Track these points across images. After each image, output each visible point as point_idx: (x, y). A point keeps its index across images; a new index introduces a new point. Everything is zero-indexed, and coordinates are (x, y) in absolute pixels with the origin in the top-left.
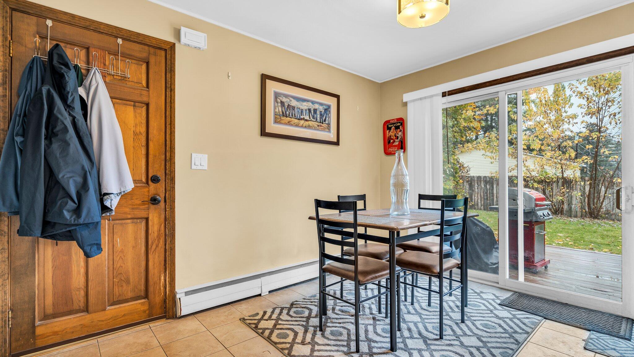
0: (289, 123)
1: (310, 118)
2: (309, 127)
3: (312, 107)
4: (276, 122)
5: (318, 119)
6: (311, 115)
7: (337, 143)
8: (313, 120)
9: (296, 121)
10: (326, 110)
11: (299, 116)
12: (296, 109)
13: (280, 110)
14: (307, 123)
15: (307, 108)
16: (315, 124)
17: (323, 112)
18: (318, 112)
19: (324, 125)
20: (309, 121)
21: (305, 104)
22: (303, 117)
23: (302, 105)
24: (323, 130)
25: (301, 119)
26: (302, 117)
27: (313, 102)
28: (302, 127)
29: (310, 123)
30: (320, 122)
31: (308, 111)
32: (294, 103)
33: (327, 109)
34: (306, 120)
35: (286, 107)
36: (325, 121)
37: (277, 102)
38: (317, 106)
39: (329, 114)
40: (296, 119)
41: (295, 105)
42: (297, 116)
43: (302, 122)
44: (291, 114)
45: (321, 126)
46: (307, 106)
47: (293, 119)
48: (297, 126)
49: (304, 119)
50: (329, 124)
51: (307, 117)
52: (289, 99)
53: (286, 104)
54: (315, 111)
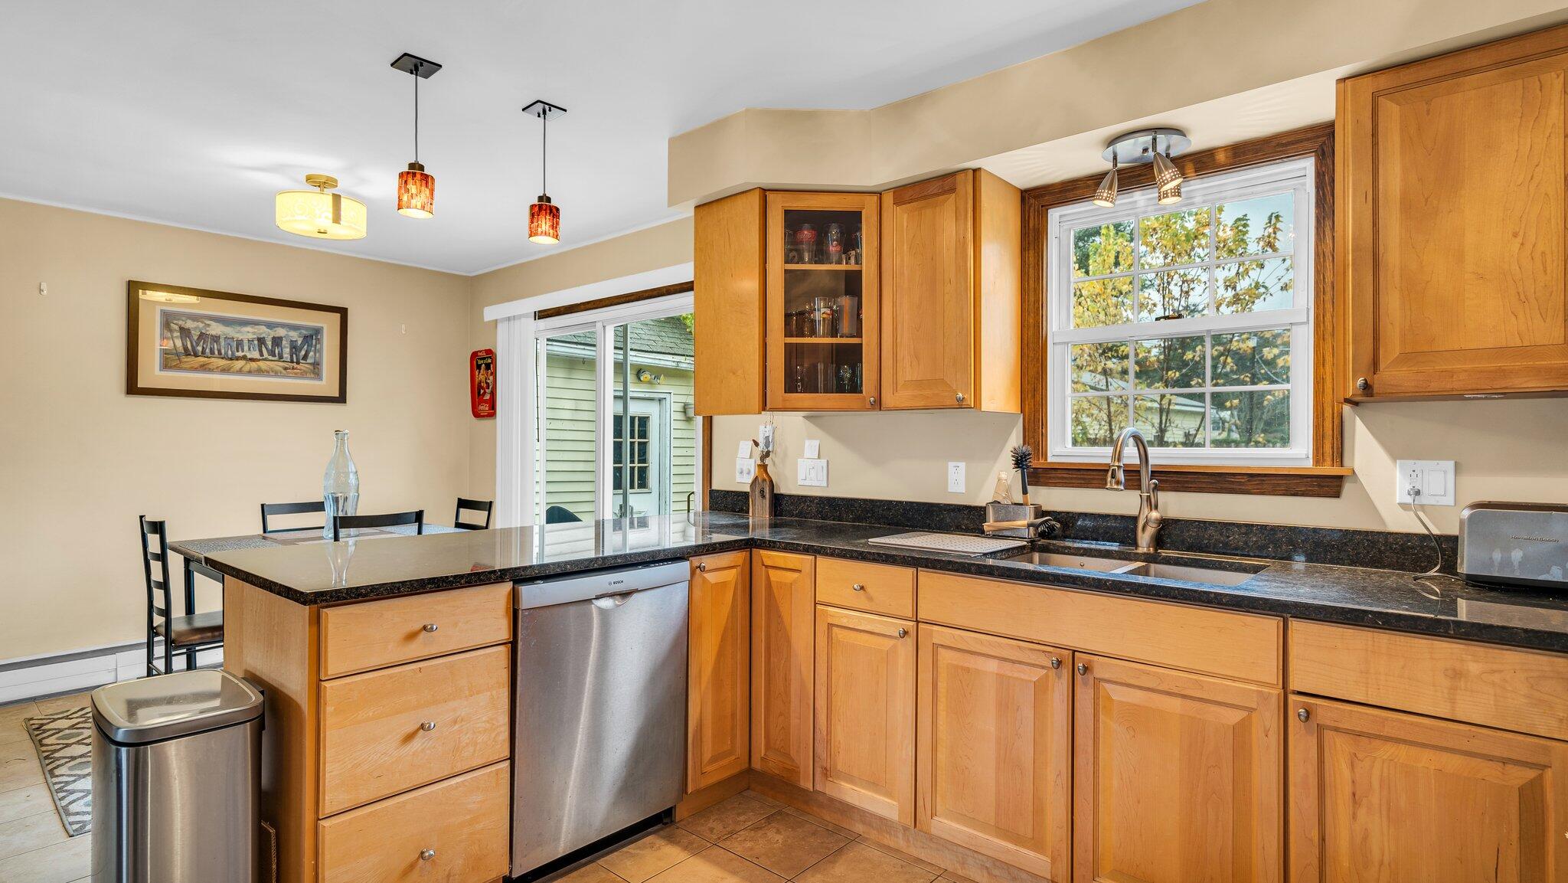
0: (204, 368)
1: (262, 355)
2: (260, 372)
3: (268, 334)
4: (166, 365)
5: (286, 356)
6: (264, 349)
7: (341, 399)
8: (270, 358)
9: (222, 363)
10: (307, 339)
11: (230, 352)
12: (222, 340)
13: (179, 343)
14: (254, 365)
15: (255, 337)
16: (278, 366)
17: (299, 342)
18: (284, 342)
19: (303, 366)
20: (259, 360)
21: (249, 329)
22: (243, 354)
23: (239, 332)
24: (303, 375)
25: (238, 358)
26: (240, 354)
27: (270, 325)
28: (240, 372)
29: (263, 365)
30: (292, 362)
31: (256, 342)
32: (216, 329)
33: (312, 336)
34: (252, 360)
35: (195, 338)
36: (305, 357)
37: (171, 331)
38: (281, 332)
39: (318, 346)
40: (222, 358)
41: (219, 333)
42: (226, 353)
43: (239, 364)
44: (208, 350)
45: (293, 368)
46: (254, 333)
47: (213, 360)
48: (225, 370)
49: (244, 358)
50: (317, 365)
51: (256, 355)
52: (202, 322)
53: (195, 334)
54: (277, 341)
